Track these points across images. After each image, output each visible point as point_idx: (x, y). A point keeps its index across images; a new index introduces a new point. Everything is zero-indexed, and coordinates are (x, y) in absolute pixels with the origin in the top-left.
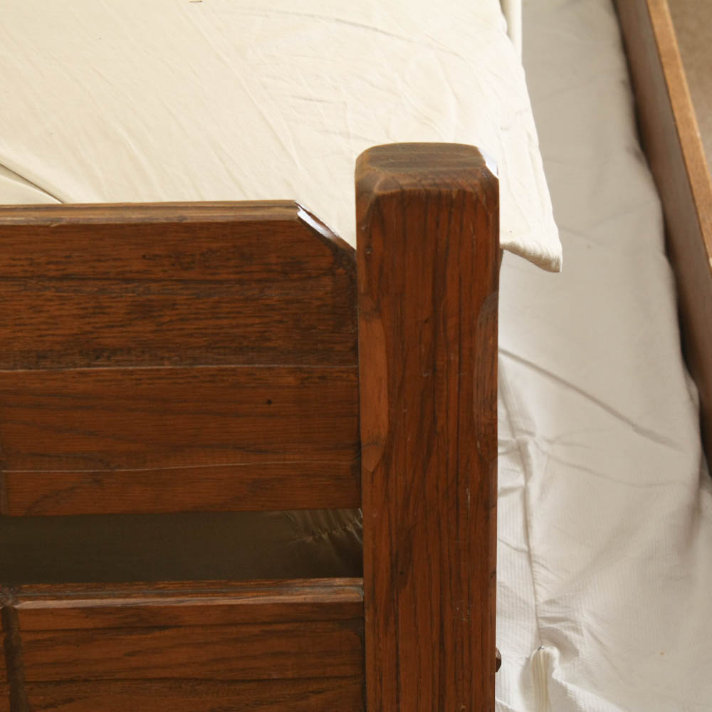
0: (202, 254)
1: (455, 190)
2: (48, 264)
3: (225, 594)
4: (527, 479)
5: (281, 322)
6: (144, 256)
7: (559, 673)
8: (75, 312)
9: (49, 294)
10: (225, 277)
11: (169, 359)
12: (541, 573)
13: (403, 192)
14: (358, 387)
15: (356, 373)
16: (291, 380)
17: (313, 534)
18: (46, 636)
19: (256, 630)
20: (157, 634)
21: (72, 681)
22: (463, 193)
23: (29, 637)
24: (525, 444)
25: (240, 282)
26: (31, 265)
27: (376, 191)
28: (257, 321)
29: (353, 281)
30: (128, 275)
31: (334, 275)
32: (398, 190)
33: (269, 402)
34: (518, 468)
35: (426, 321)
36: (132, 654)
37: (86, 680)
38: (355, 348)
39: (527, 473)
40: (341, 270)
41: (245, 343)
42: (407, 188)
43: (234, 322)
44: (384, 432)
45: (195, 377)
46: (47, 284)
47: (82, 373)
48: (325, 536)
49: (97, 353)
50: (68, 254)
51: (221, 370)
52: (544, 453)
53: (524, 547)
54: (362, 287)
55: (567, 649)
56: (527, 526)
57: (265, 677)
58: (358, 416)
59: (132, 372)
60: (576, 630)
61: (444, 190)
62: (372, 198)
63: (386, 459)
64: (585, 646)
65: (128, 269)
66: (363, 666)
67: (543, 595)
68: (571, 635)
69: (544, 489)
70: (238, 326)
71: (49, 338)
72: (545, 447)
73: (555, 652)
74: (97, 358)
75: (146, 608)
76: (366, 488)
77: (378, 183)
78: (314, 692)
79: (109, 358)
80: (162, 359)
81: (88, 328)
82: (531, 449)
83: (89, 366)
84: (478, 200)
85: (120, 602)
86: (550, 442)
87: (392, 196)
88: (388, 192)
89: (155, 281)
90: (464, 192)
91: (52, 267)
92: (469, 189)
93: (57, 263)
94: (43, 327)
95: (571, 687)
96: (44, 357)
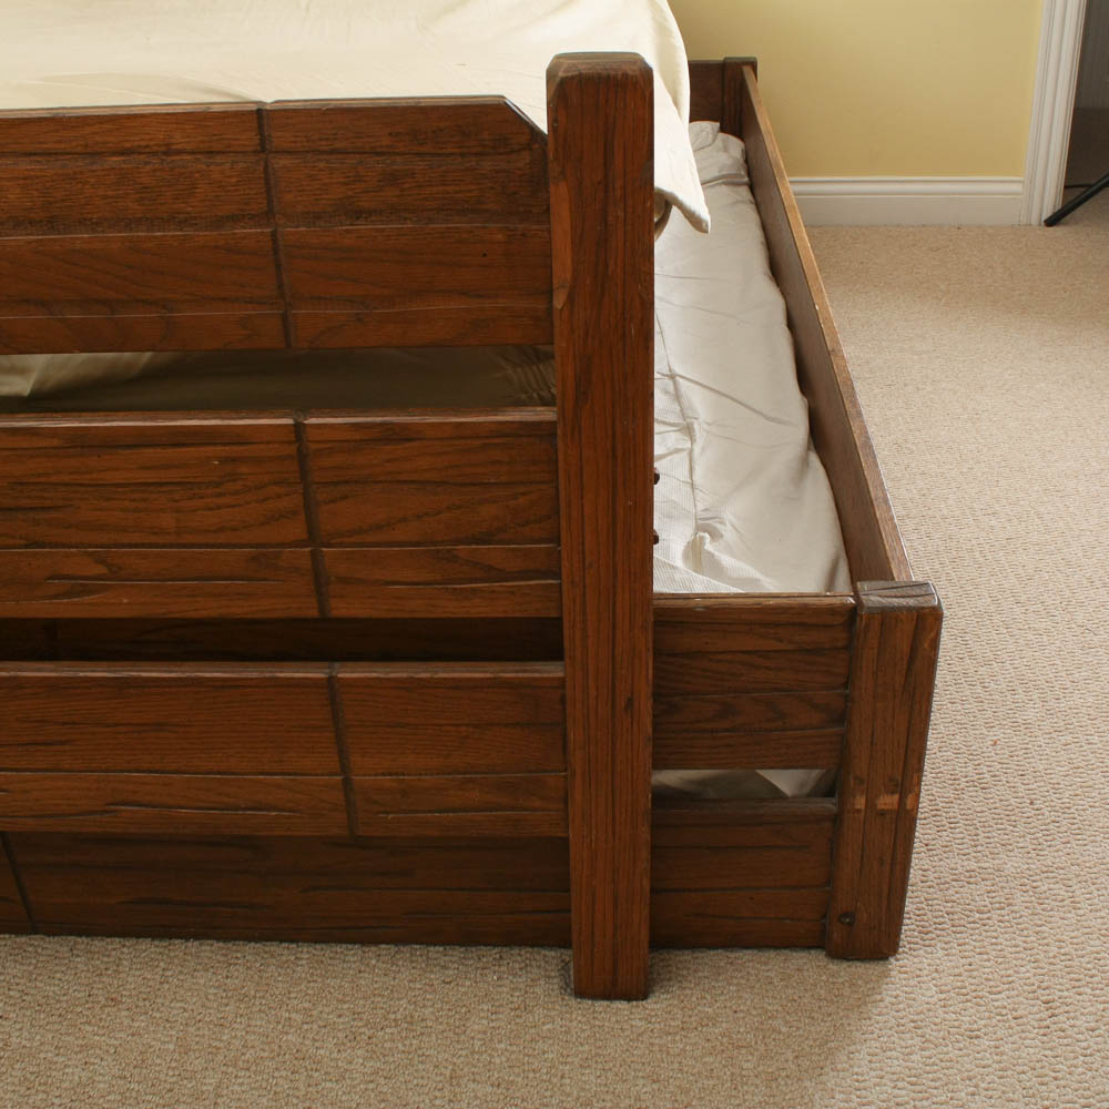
0: (434, 132)
1: (620, 73)
2: (321, 140)
3: (456, 416)
4: (692, 444)
5: (492, 188)
6: (390, 134)
7: (709, 546)
8: (342, 180)
9: (322, 165)
10: (449, 151)
11: (410, 219)
12: (699, 495)
13: (580, 74)
14: (550, 242)
15: (549, 231)
16: (500, 237)
17: (527, 392)
18: (327, 446)
19: (478, 443)
20: (407, 445)
21: (347, 482)
22: (625, 75)
23: (313, 446)
24: (692, 424)
25: (461, 155)
26: (308, 141)
27: (561, 74)
28: (474, 187)
29: (545, 153)
30: (379, 150)
31: (531, 149)
32: (577, 73)
33: (485, 255)
34: (687, 438)
35: (599, 183)
36: (388, 461)
37: (356, 482)
38: (548, 209)
39: (693, 440)
40: (536, 146)
41: (466, 206)
42: (584, 72)
43: (458, 188)
44: (569, 276)
45: (429, 234)
46: (321, 157)
47: (347, 231)
48: (535, 395)
49: (358, 214)
50: (334, 132)
51: (448, 228)
52: (704, 430)
53: (689, 480)
54: (551, 156)
55: (715, 535)
56: (691, 469)
57: (486, 481)
58: (551, 267)
59: (383, 230)
60: (721, 523)
61: (612, 73)
62: (558, 79)
63: (571, 299)
64: (728, 533)
65: (378, 144)
66: (557, 471)
67: (700, 506)
68: (719, 526)
69: (703, 449)
70: (460, 192)
71: (324, 202)
72: (705, 426)
73: (707, 535)
74: (358, 218)
75: (398, 424)
76: (557, 322)
77: (562, 70)
78: (523, 494)
79: (366, 218)
80: (405, 219)
81: (350, 193)
82: (696, 426)
83: (352, 225)
84: (637, 83)
85: (379, 419)
86: (709, 424)
87: (573, 78)
88: (570, 74)
89: (398, 154)
90: (627, 75)
91: (323, 143)
92: (630, 73)
93: (327, 139)
94: (318, 192)
95: (716, 553)
96: (319, 218)
